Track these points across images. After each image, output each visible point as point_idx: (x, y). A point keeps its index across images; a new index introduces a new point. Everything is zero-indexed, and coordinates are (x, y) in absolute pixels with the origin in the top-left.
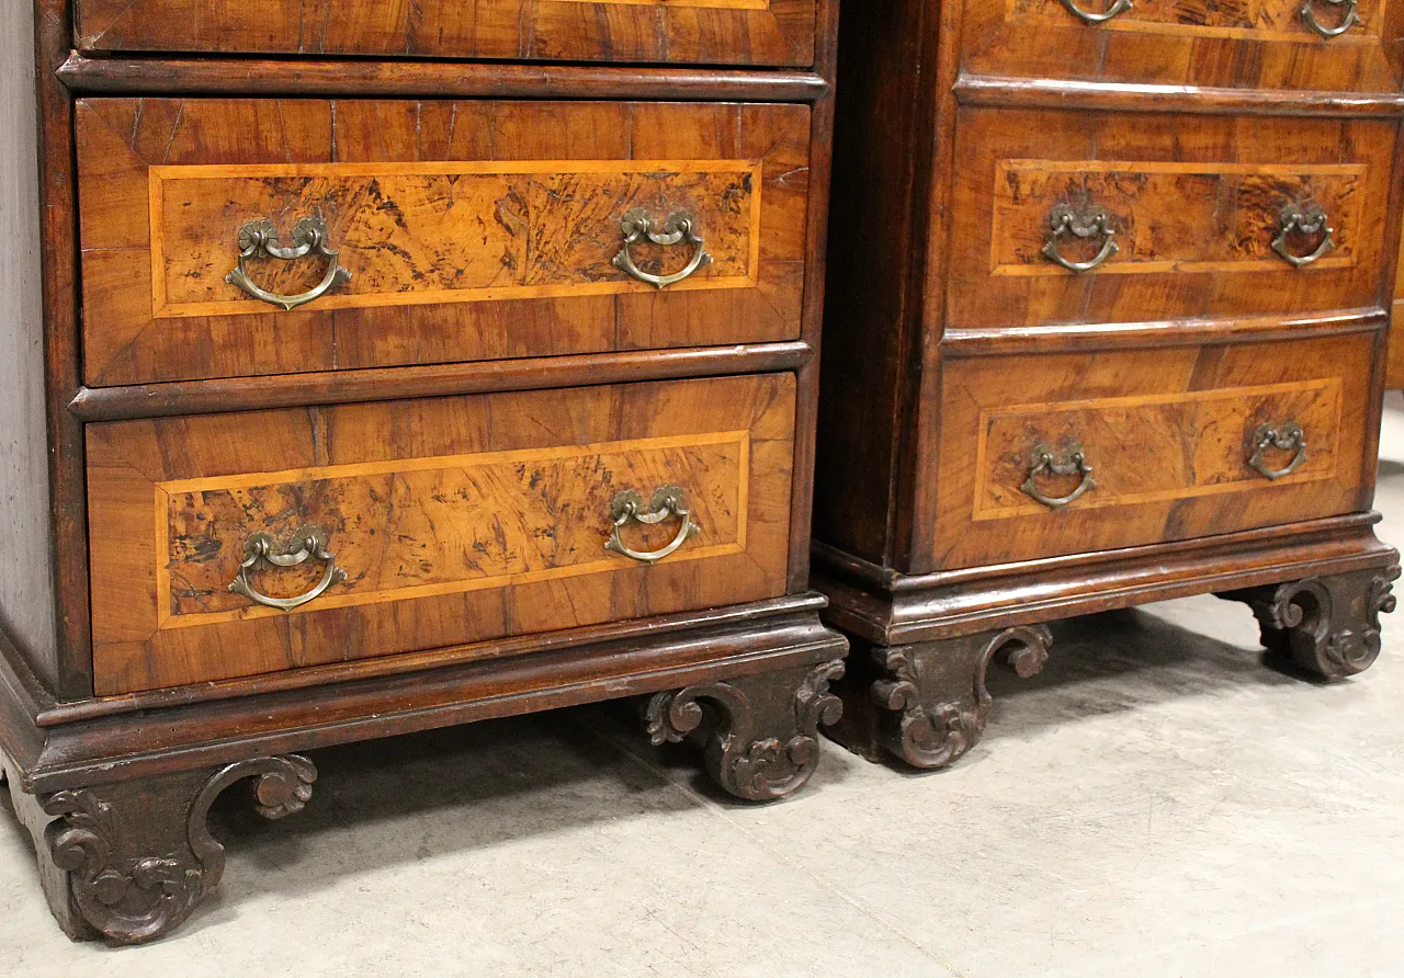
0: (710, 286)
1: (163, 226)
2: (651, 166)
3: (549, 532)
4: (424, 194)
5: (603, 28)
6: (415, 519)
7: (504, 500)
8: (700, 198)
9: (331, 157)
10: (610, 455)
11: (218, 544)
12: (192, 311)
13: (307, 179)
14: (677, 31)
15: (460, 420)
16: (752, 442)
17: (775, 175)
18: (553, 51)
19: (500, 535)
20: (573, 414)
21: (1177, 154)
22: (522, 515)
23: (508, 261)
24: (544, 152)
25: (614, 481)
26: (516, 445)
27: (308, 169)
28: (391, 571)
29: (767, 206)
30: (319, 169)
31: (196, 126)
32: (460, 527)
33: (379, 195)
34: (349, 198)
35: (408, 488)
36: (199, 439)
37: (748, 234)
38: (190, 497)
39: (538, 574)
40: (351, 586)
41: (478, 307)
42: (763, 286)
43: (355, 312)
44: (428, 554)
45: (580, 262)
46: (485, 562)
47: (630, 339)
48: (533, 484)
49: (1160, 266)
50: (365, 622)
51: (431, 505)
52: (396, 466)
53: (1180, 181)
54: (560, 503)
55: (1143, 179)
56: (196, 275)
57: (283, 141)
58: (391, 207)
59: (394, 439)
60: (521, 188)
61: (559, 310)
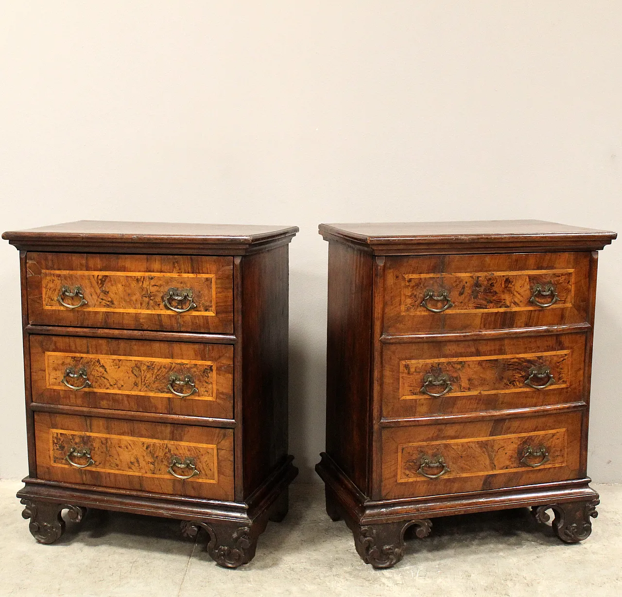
0: (200, 398)
1: (48, 367)
2: (179, 361)
3: (153, 463)
4: (112, 364)
5: (161, 321)
6: (113, 452)
7: (139, 451)
8: (195, 372)
9: (88, 352)
10: (171, 444)
11: (64, 447)
12: (55, 387)
13: (82, 358)
14: (184, 322)
15: (125, 426)
16: (217, 449)
17: (221, 367)
18: (145, 327)
19: (138, 461)
20: (158, 430)
21: (478, 354)
22: (144, 457)
23: (136, 384)
24: (145, 355)
25: (172, 452)
26: (142, 436)
27: (82, 355)
28: (108, 464)
29: (218, 376)
30: (84, 355)
31: (55, 343)
32: (126, 456)
33: (100, 363)
34: (92, 363)
35: (111, 443)
36: (59, 419)
37: (212, 384)
38: (57, 434)
39: (149, 475)
40: (97, 466)
41: (128, 396)
42: (218, 401)
43: (95, 393)
44: (118, 462)
45: (157, 387)
46: (133, 467)
47: (174, 411)
48: (147, 448)
49: (474, 393)
50: (101, 477)
51: (118, 449)
52: (108, 436)
53: (480, 363)
54: (155, 456)
55: (463, 363)
56: (56, 379)
57: (76, 348)
58: (103, 366)
59: (107, 428)
60: (139, 364)
61: (151, 399)
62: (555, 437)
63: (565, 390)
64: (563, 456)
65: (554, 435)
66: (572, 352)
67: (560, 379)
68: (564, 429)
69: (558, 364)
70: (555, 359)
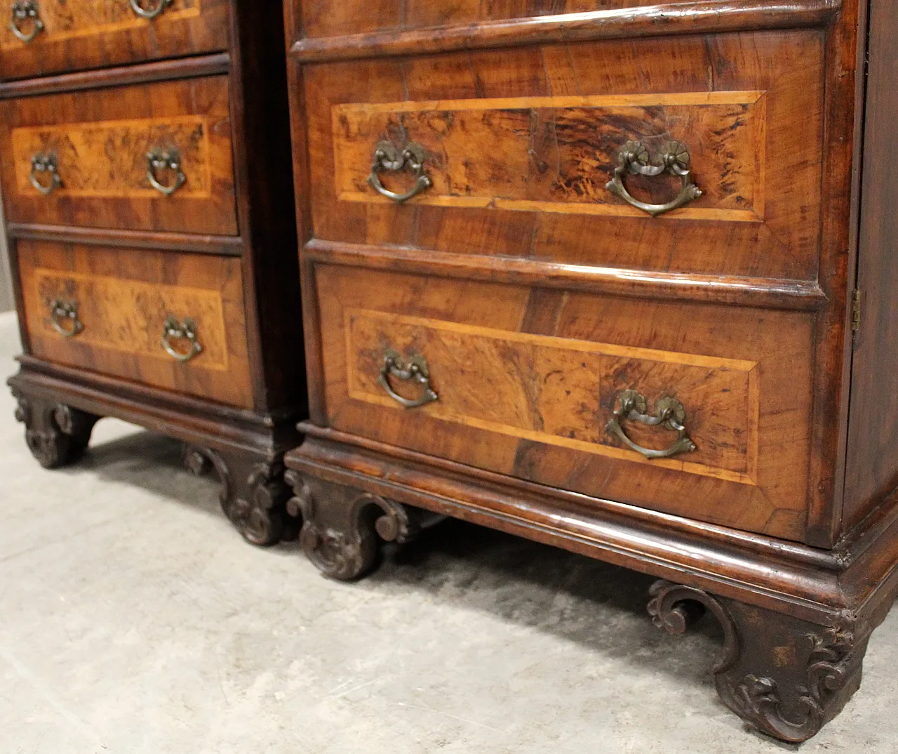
21: (480, 91)
53: (487, 118)
55: (450, 117)
62: (715, 381)
63: (746, 232)
64: (745, 452)
65: (710, 375)
66: (771, 100)
67: (725, 189)
68: (747, 365)
69: (718, 139)
70: (706, 118)
